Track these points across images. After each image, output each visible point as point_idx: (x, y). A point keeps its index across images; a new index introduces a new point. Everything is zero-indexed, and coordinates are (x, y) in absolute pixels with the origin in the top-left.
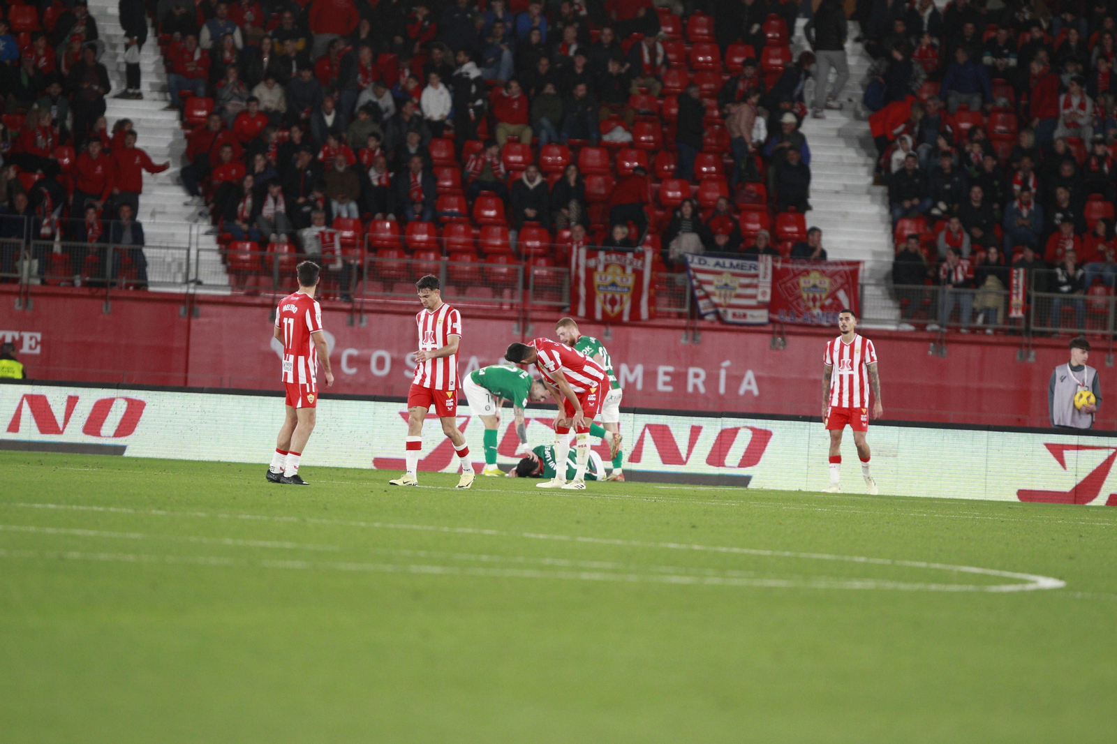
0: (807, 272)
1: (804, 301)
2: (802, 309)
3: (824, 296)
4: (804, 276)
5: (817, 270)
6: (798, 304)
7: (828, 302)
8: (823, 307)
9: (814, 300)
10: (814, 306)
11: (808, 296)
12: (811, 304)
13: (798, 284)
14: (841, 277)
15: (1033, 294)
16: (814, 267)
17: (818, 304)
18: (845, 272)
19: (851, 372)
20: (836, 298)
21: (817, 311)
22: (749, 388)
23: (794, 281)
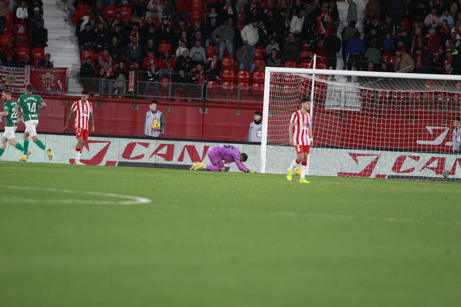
0: (45, 73)
1: (43, 84)
2: (42, 88)
3: (52, 82)
4: (43, 74)
5: (49, 72)
6: (41, 86)
7: (54, 85)
8: (51, 87)
9: (48, 84)
10: (48, 87)
11: (45, 82)
12: (46, 86)
13: (41, 77)
14: (59, 74)
15: (138, 82)
16: (48, 70)
17: (49, 86)
18: (61, 72)
19: (87, 116)
20: (57, 83)
21: (49, 89)
22: (21, 120)
23: (40, 76)
